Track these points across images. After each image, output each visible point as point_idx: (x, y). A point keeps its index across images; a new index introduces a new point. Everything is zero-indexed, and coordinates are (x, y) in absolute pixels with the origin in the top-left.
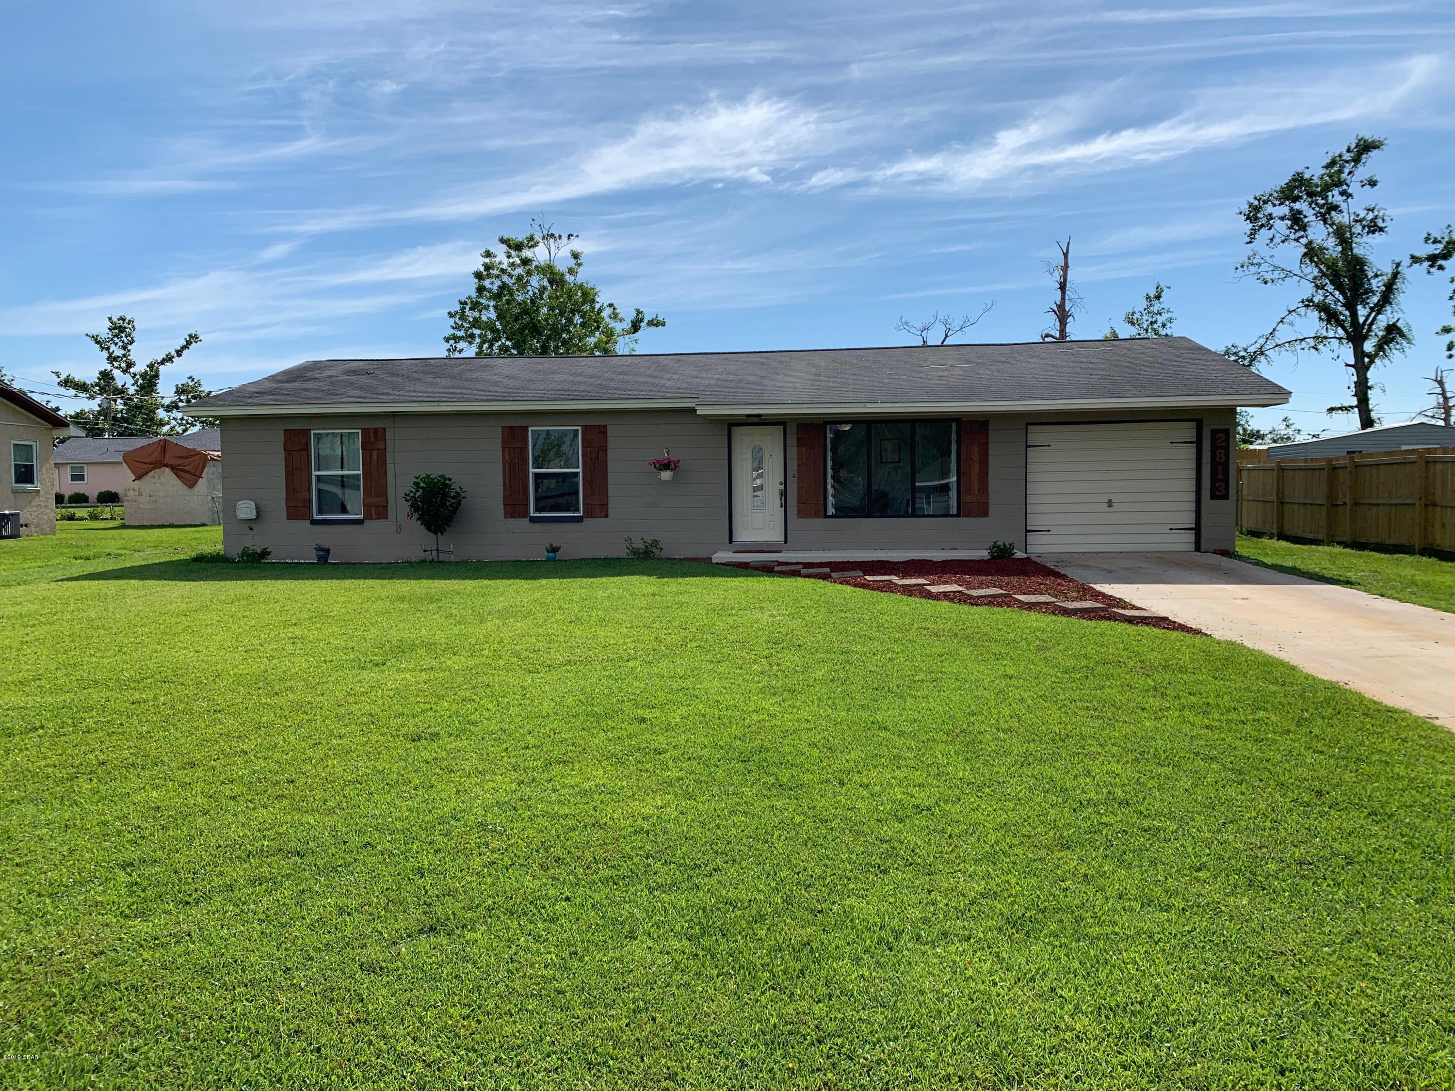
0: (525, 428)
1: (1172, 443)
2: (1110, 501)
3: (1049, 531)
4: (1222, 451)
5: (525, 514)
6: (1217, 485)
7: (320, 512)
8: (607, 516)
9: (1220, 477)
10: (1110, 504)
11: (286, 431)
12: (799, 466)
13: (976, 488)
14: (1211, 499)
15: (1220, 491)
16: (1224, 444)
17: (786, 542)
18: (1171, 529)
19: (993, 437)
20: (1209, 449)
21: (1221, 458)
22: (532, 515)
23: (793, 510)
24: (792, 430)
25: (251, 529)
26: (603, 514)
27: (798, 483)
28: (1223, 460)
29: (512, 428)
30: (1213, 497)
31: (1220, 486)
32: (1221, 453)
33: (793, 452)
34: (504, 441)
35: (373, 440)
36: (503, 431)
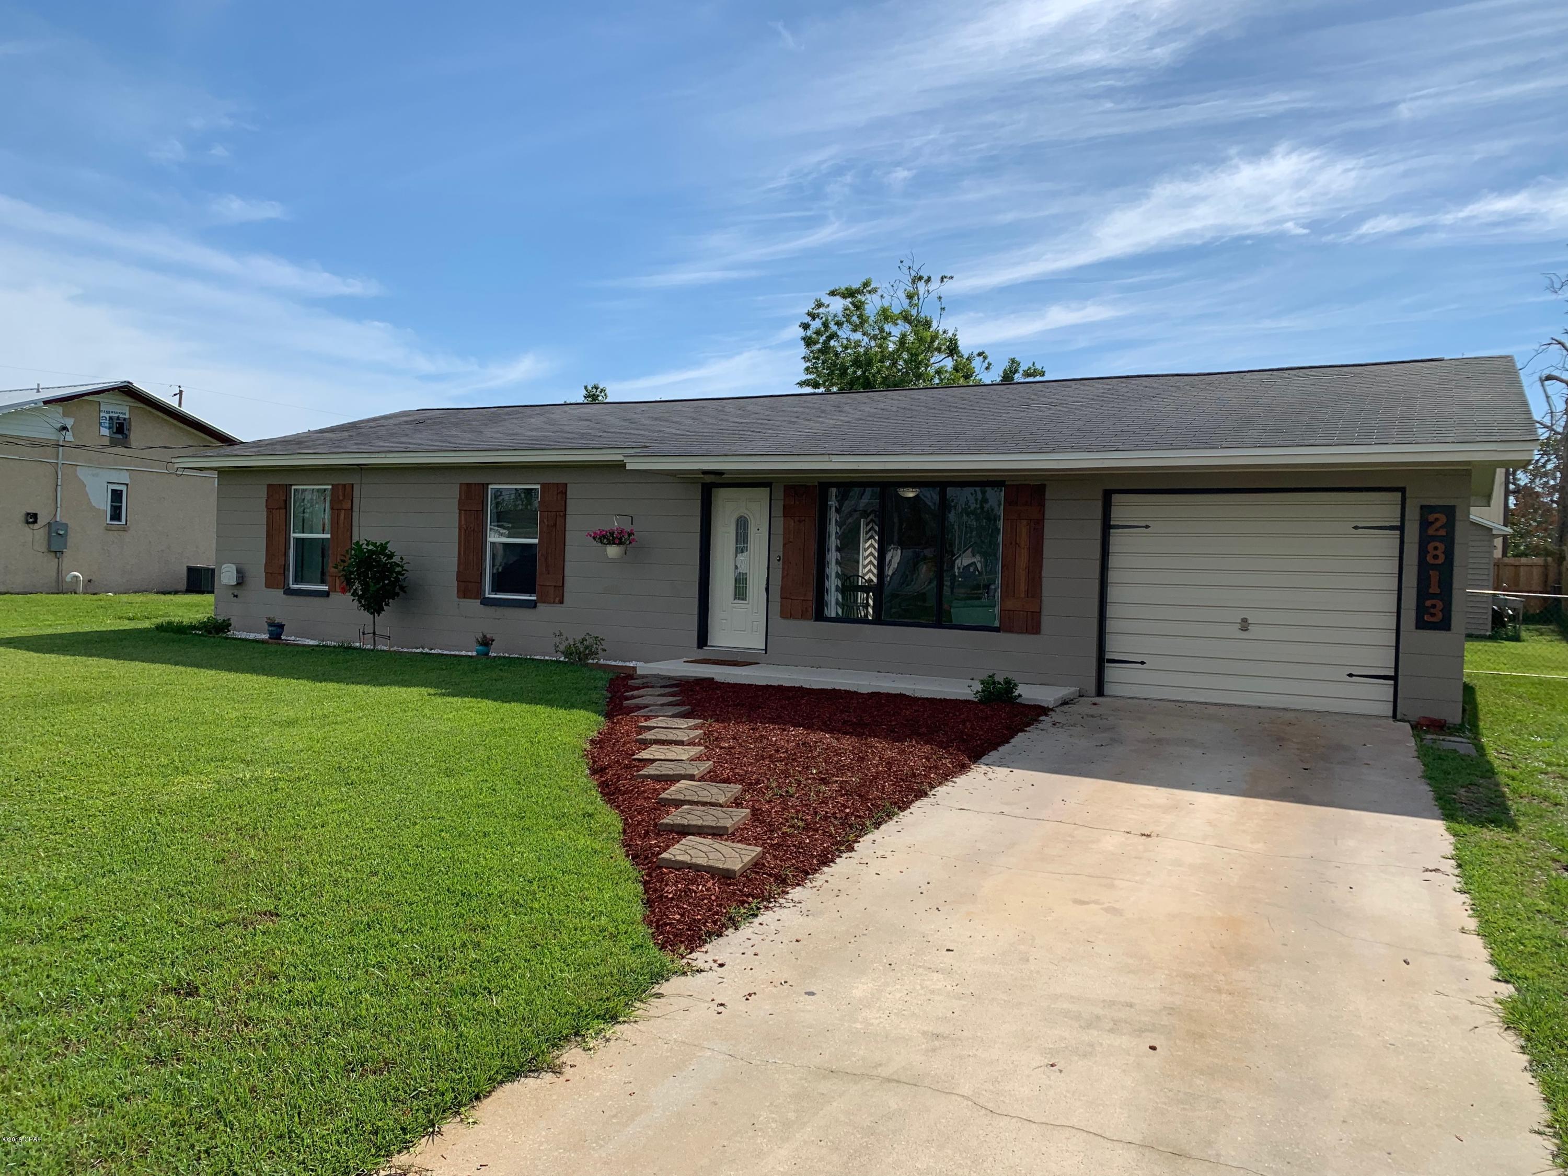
0: (485, 486)
1: (1356, 528)
2: (1245, 620)
3: (1143, 663)
4: (1437, 544)
5: (478, 593)
6: (1428, 603)
7: (296, 581)
8: (562, 602)
9: (1434, 589)
10: (1245, 625)
11: (269, 486)
12: (784, 545)
13: (1023, 587)
14: (1418, 627)
15: (1433, 615)
16: (1442, 532)
17: (766, 650)
18: (1350, 675)
19: (1052, 510)
20: (1416, 539)
21: (1436, 557)
22: (487, 595)
23: (776, 607)
24: (779, 494)
25: (236, 596)
26: (557, 599)
27: (783, 569)
28: (1441, 560)
29: (468, 485)
30: (1421, 624)
31: (1434, 606)
32: (1436, 548)
33: (779, 523)
34: (460, 502)
35: (341, 498)
36: (460, 488)
